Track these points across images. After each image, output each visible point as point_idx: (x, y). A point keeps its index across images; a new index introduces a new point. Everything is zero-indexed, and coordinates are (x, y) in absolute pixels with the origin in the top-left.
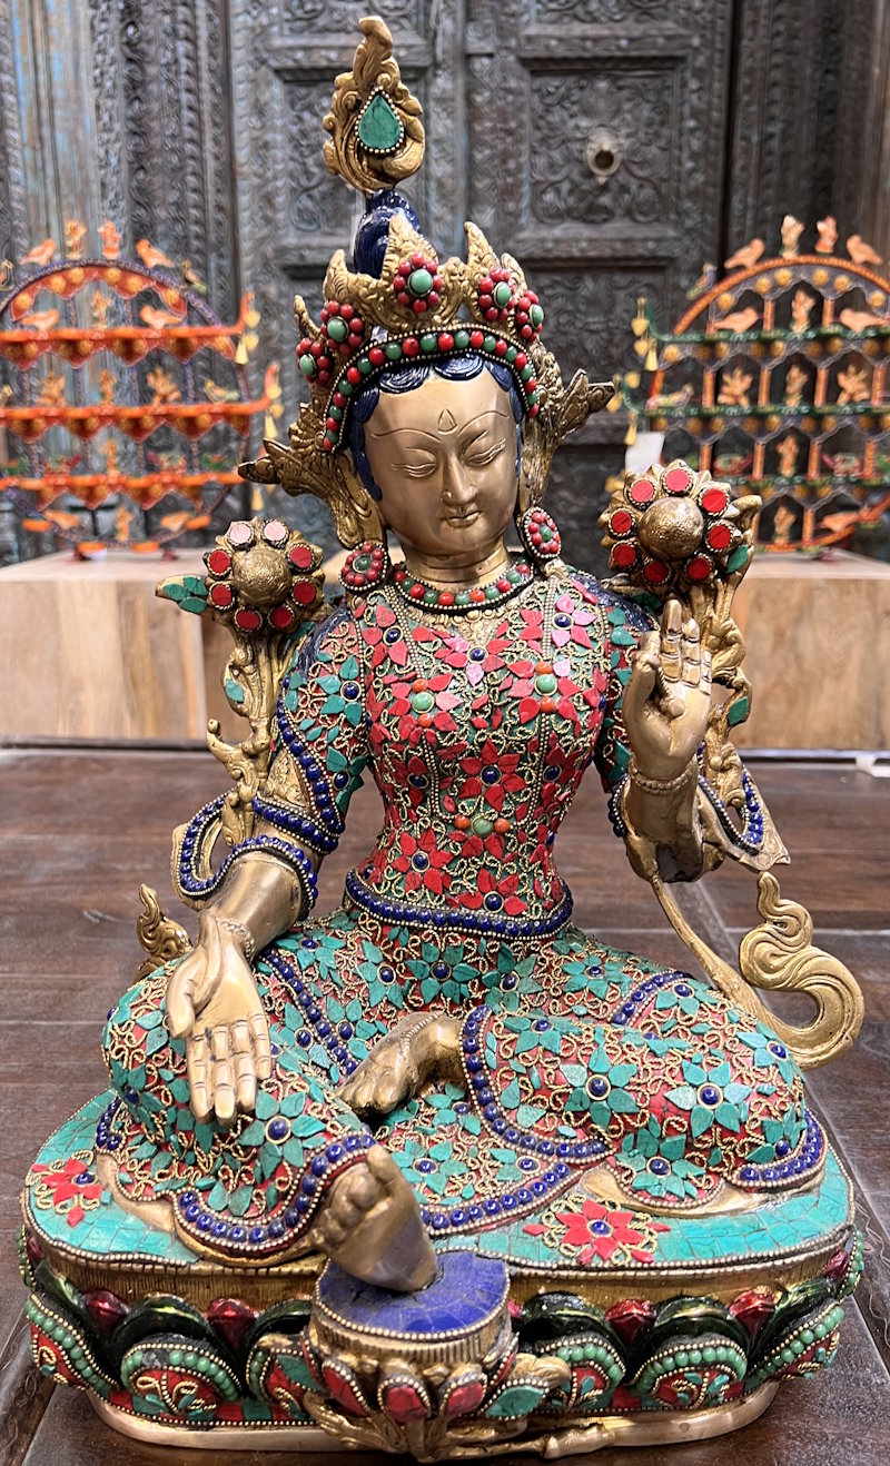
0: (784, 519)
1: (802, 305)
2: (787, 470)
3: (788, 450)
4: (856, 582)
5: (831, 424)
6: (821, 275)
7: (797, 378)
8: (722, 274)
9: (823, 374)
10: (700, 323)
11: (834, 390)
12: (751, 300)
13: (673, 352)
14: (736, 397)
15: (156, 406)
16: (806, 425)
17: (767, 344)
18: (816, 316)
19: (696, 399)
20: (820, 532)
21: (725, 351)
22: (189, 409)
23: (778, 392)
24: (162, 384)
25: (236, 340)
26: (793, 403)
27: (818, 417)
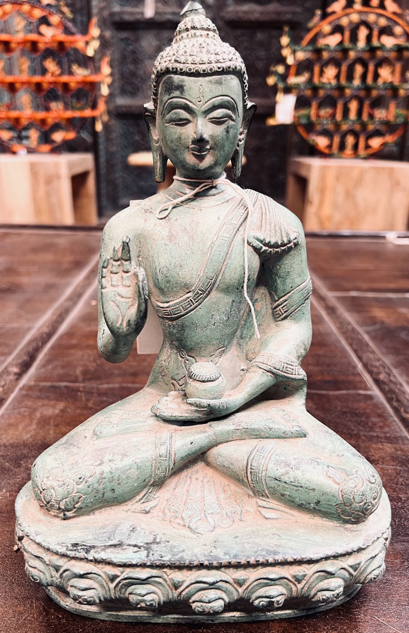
0: (350, 140)
1: (363, 33)
2: (353, 115)
3: (354, 106)
4: (383, 169)
5: (375, 93)
6: (372, 18)
7: (359, 69)
8: (325, 16)
9: (371, 68)
10: (314, 41)
11: (376, 76)
12: (338, 29)
13: (301, 55)
14: (328, 79)
15: (49, 78)
16: (362, 94)
17: (345, 51)
18: (369, 38)
19: (310, 80)
20: (367, 147)
21: (325, 55)
22: (65, 78)
23: (350, 77)
24: (51, 65)
25: (87, 43)
26: (357, 82)
27: (368, 89)
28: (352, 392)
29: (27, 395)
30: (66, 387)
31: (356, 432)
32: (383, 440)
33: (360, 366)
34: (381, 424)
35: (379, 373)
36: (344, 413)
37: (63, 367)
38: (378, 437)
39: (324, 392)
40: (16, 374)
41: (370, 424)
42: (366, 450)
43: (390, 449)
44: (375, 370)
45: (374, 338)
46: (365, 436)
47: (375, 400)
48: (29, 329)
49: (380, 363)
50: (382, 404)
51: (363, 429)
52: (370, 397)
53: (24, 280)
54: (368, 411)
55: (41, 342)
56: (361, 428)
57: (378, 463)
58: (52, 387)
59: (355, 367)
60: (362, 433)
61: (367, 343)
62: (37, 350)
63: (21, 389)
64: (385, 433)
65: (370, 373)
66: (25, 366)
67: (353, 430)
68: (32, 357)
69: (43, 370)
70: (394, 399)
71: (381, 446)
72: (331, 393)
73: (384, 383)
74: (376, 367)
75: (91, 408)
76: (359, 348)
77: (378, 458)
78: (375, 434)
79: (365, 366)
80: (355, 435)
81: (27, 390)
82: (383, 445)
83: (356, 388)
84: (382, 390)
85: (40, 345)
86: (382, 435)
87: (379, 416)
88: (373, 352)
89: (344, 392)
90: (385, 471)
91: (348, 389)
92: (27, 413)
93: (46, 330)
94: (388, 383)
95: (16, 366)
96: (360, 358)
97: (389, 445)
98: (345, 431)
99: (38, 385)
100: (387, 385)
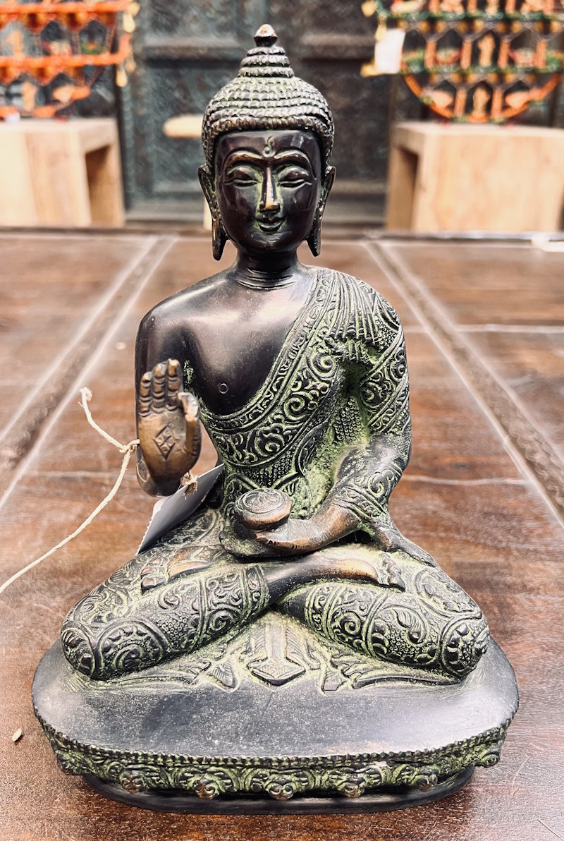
0: (481, 97)
2: (485, 60)
3: (487, 46)
4: (527, 139)
5: (517, 27)
14: (452, 6)
15: (46, 6)
16: (499, 28)
19: (425, 7)
20: (505, 107)
22: (69, 8)
26: (491, 10)
27: (508, 21)
28: (496, 481)
29: (28, 492)
30: (85, 479)
31: (504, 544)
32: (543, 557)
33: (506, 441)
34: (540, 531)
35: (533, 452)
36: (487, 514)
37: (80, 447)
38: (536, 551)
39: (456, 482)
40: (11, 460)
41: (524, 531)
42: (521, 573)
43: (555, 570)
44: (528, 447)
45: (523, 396)
46: (518, 550)
47: (530, 494)
48: (29, 388)
49: (535, 435)
50: (540, 499)
51: (515, 539)
52: (522, 490)
53: (22, 311)
54: (520, 511)
55: (46, 409)
56: (511, 537)
57: (538, 593)
58: (64, 478)
59: (498, 443)
60: (513, 546)
61: (514, 404)
62: (41, 421)
63: (20, 482)
64: (546, 545)
65: (522, 451)
66: (26, 447)
67: (501, 542)
68: (35, 433)
69: (50, 453)
70: (558, 493)
71: (541, 566)
72: (466, 483)
73: (542, 468)
74: (530, 442)
75: (122, 512)
76: (504, 413)
77: (538, 585)
78: (532, 548)
79: (514, 440)
80: (504, 549)
81: (27, 485)
82: (544, 565)
83: (501, 475)
84: (540, 478)
85: (46, 413)
86: (542, 549)
87: (537, 518)
88: (524, 420)
89: (484, 481)
90: (549, 606)
91: (490, 476)
92: (29, 521)
93: (53, 390)
94: (547, 467)
95: (11, 447)
96: (506, 429)
97: (553, 564)
98: (489, 543)
99: (44, 477)
100: (546, 470)
